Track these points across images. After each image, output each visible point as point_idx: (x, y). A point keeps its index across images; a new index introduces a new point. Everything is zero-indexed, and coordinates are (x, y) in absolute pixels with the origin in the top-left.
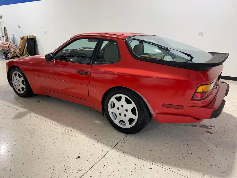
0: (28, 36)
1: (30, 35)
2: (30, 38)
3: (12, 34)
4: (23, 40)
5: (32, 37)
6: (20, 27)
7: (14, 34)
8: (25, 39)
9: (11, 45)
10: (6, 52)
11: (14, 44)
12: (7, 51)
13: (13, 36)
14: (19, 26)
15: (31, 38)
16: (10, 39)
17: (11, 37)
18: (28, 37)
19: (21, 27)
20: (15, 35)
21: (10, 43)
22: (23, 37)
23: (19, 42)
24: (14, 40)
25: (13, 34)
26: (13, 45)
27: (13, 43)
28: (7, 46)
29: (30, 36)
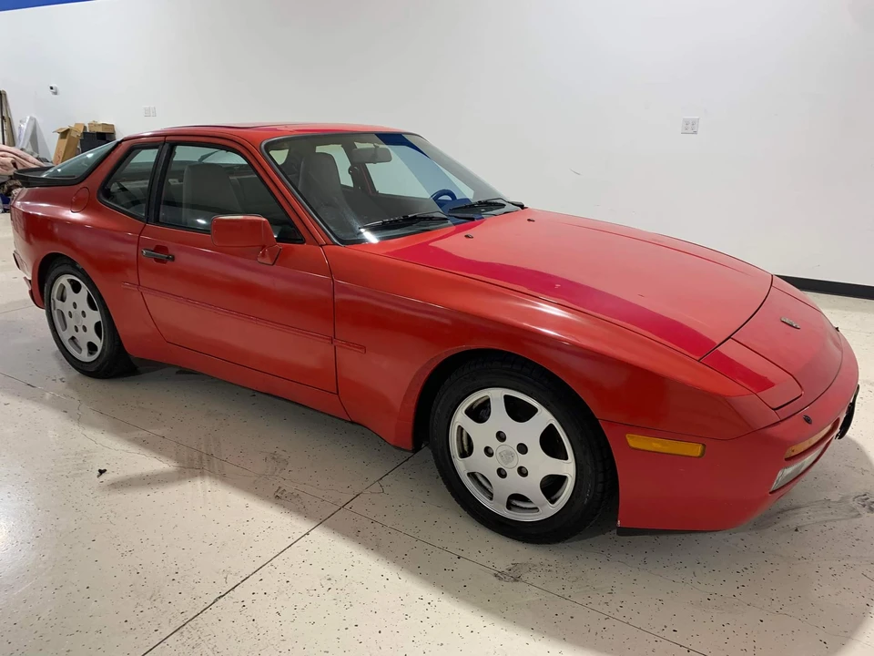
0: (87, 125)
1: (91, 121)
2: (92, 131)
3: (28, 117)
4: (68, 142)
5: (100, 130)
6: (56, 93)
7: (34, 116)
8: (73, 134)
9: (25, 159)
10: (4, 183)
11: (36, 155)
12: (8, 178)
13: (32, 123)
14: (52, 88)
15: (98, 134)
16: (22, 137)
17: (24, 126)
18: (85, 128)
19: (60, 90)
20: (38, 120)
21: (22, 149)
22: (68, 130)
23: (51, 145)
24: (34, 139)
25: (31, 119)
26: (32, 158)
27: (30, 149)
28: (8, 160)
29: (93, 125)
